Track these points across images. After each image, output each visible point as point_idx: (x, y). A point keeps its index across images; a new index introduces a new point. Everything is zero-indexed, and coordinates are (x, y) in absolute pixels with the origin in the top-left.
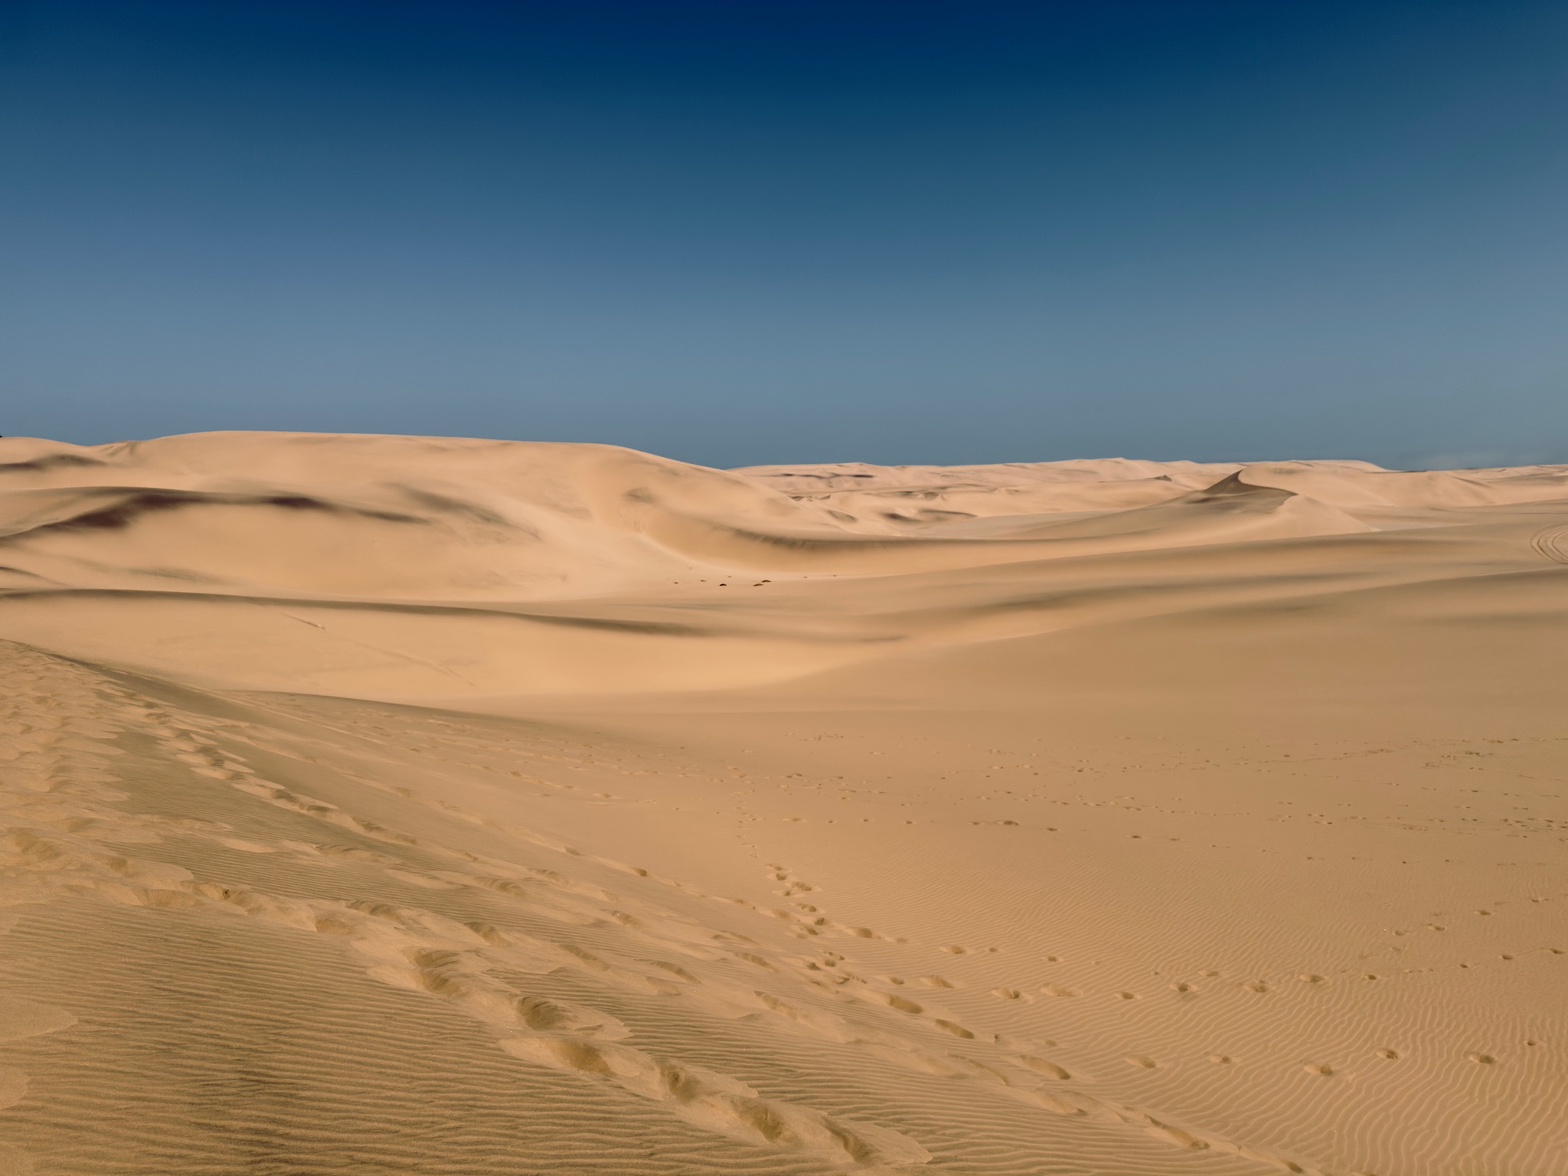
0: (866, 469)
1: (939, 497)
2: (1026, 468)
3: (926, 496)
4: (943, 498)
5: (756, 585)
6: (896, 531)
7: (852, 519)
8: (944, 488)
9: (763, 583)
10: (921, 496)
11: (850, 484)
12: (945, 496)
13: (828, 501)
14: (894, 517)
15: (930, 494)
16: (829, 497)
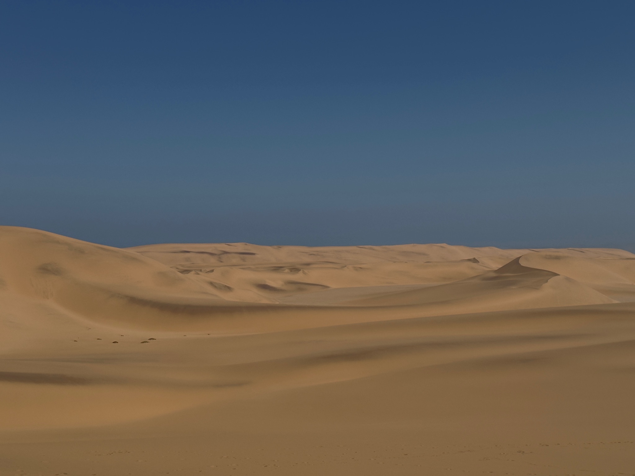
0: (250, 248)
1: (301, 271)
2: (374, 250)
3: (291, 271)
4: (304, 273)
5: (143, 342)
6: (264, 298)
7: (229, 289)
8: (308, 264)
9: (149, 341)
10: (287, 271)
11: (236, 260)
12: (306, 271)
13: (211, 274)
14: (264, 287)
15: (294, 269)
16: (212, 271)
